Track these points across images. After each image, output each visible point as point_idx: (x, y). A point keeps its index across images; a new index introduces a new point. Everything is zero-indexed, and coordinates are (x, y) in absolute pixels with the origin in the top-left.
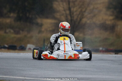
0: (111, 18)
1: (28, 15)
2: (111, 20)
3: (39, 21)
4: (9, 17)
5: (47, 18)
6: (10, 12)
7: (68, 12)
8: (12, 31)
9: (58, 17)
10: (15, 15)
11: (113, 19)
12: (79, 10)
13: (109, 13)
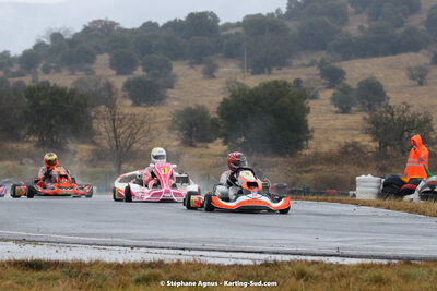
0: (175, 143)
1: (55, 137)
2: (175, 146)
3: (71, 146)
4: (29, 141)
5: (84, 142)
6: (29, 134)
7: (112, 135)
8: (31, 162)
9: (98, 141)
10: (37, 139)
11: (179, 145)
12: (128, 131)
13: (172, 136)
